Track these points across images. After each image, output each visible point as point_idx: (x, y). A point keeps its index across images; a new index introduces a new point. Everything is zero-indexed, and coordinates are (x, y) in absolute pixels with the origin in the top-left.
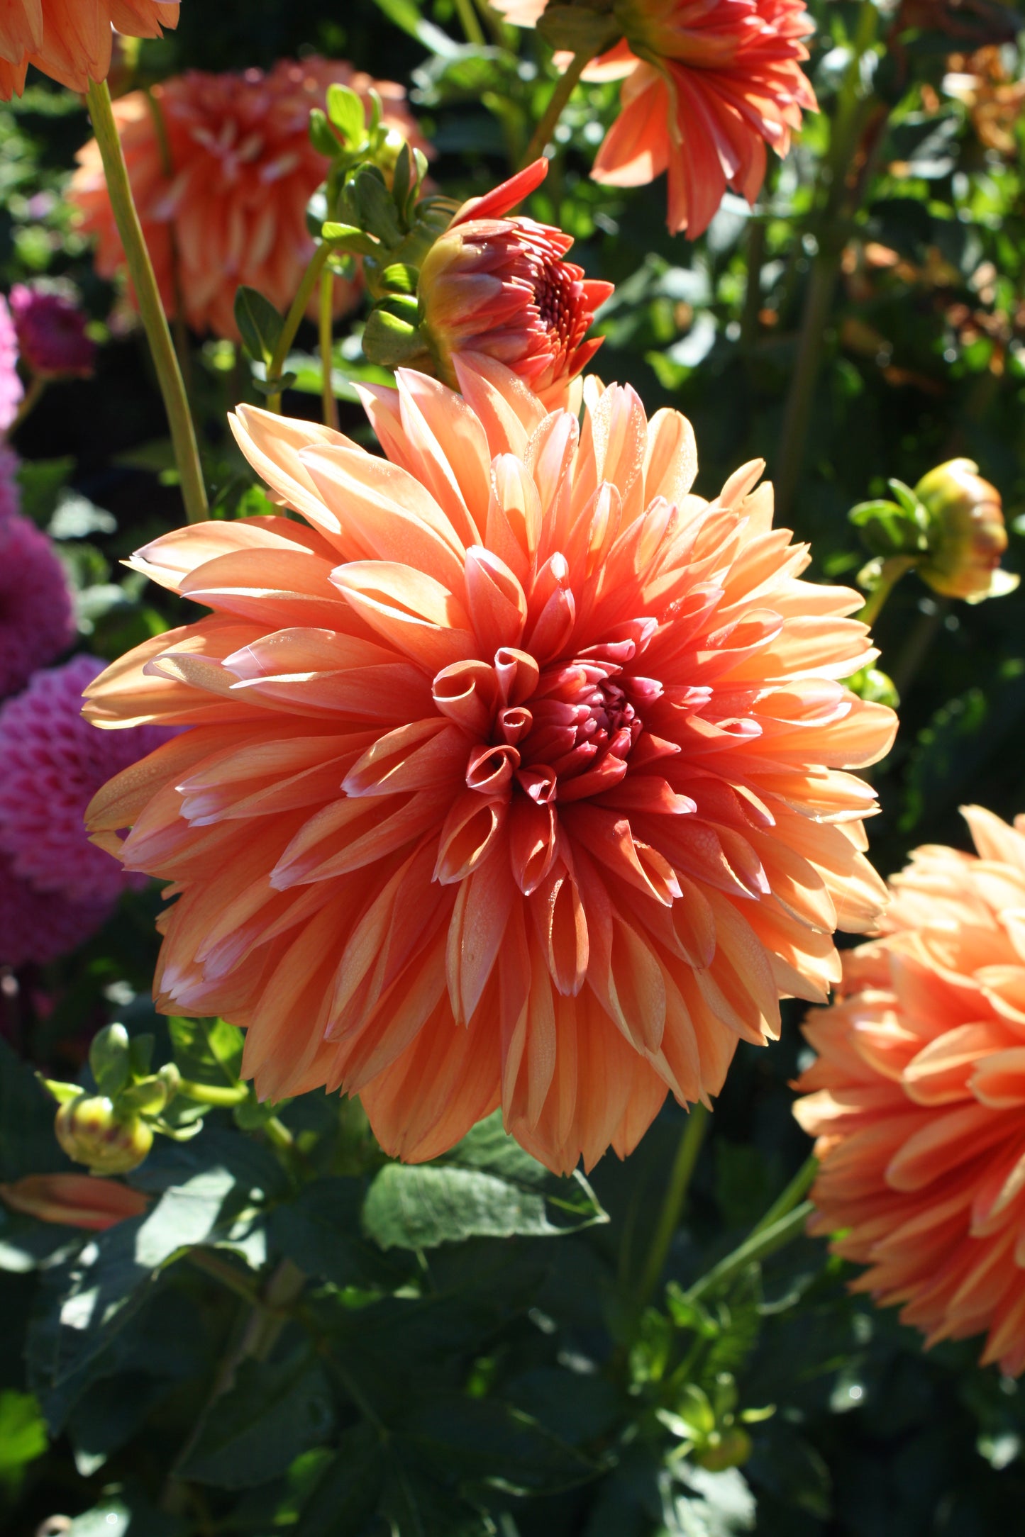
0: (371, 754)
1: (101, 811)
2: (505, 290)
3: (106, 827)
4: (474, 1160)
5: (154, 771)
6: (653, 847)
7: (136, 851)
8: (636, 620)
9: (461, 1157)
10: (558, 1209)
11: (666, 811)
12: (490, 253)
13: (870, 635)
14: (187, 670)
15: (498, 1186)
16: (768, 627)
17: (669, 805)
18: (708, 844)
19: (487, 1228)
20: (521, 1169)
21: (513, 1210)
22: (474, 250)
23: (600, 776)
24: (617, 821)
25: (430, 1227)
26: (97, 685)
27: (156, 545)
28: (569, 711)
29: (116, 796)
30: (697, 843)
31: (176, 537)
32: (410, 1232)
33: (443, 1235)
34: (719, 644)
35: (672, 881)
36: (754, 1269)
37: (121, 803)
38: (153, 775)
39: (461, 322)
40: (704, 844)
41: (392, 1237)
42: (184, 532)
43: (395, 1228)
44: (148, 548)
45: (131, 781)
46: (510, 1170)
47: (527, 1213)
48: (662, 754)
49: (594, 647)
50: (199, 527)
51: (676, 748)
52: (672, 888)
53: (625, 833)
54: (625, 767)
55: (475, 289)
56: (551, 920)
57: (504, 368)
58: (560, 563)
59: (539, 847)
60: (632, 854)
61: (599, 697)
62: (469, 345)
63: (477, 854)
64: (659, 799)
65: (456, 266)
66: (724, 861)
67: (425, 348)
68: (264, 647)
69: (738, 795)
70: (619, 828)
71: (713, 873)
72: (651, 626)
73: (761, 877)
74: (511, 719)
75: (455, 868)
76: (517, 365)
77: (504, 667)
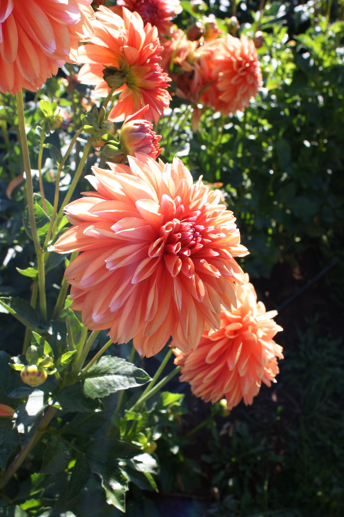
0: (154, 246)
1: (69, 274)
2: (146, 136)
3: (72, 278)
4: (112, 372)
5: (80, 263)
6: (212, 264)
7: (83, 283)
8: (194, 212)
9: (108, 372)
10: (139, 379)
11: (212, 256)
12: (141, 127)
13: (233, 215)
14: (99, 232)
15: (121, 377)
16: (218, 212)
17: (212, 254)
18: (220, 264)
19: (122, 388)
20: (126, 372)
21: (127, 382)
22: (137, 127)
23: (196, 249)
24: (200, 260)
25: (105, 391)
26: (57, 243)
27: (70, 205)
28: (188, 234)
29: (72, 270)
30: (217, 264)
31: (75, 202)
32: (100, 393)
33: (110, 392)
34: (210, 217)
35: (218, 272)
36: (144, 404)
37: (74, 271)
38: (80, 264)
39: (135, 145)
40: (219, 264)
41: (95, 396)
42: (77, 201)
43: (95, 393)
44: (67, 206)
45: (75, 266)
46: (123, 373)
47: (131, 382)
48: (207, 243)
49: (185, 219)
50: (81, 199)
51: (210, 241)
52: (218, 274)
53: (204, 262)
54: (203, 246)
55: (139, 136)
56: (194, 284)
57: (148, 155)
58: (179, 198)
59: (190, 267)
60: (208, 266)
61: (192, 230)
62: (139, 150)
63: (179, 269)
64: (209, 253)
65: (133, 131)
66: (225, 267)
67: (122, 153)
68: (120, 223)
69: (223, 252)
70: (202, 261)
71: (222, 270)
72: (199, 213)
73: (232, 270)
74: (179, 236)
75: (174, 273)
76: (150, 154)
77: (175, 223)
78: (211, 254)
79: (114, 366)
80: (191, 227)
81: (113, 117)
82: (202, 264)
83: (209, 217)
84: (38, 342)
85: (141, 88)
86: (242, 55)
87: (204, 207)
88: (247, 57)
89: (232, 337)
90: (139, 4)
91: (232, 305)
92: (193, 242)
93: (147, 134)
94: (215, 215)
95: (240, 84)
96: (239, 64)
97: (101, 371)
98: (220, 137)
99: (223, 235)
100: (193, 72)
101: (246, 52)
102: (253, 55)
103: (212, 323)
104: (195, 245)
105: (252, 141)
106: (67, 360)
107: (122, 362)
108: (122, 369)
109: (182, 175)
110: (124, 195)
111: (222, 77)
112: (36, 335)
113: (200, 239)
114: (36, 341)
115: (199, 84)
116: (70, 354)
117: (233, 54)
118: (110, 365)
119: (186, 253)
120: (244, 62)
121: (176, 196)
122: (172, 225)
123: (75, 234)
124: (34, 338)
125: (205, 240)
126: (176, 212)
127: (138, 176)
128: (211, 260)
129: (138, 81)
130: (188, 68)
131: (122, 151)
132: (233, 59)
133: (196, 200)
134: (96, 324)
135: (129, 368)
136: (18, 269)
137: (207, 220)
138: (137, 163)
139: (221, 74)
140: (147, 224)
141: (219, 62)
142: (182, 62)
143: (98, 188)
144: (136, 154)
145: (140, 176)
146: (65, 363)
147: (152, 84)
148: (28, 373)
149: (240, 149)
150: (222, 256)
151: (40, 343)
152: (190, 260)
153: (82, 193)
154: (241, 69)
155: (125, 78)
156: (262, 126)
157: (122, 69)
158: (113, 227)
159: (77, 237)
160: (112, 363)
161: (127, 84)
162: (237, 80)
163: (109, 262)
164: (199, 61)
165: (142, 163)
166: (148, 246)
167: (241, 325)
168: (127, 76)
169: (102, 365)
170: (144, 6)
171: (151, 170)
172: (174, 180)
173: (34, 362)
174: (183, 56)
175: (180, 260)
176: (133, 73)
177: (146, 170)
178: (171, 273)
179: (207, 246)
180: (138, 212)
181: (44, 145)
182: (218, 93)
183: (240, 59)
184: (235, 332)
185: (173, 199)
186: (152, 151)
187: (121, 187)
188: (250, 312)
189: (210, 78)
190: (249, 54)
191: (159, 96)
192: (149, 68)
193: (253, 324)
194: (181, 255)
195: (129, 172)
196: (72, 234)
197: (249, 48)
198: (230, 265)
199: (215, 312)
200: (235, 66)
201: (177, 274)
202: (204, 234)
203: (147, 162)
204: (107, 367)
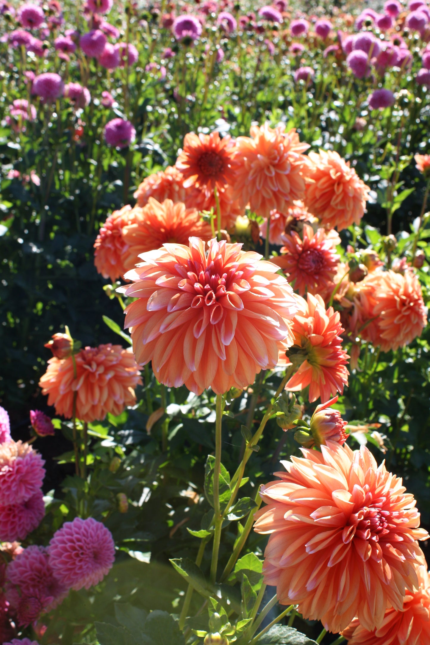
0: (348, 533)
2: (336, 426)
6: (397, 549)
8: (380, 498)
11: (397, 541)
12: (332, 417)
14: (299, 518)
16: (401, 497)
17: (398, 539)
20: (298, 642)
23: (383, 534)
24: (386, 544)
28: (375, 520)
29: (271, 550)
35: (402, 556)
37: (273, 551)
38: (278, 544)
39: (326, 433)
40: (403, 548)
45: (274, 546)
48: (392, 528)
49: (372, 504)
51: (395, 526)
52: (402, 558)
53: (390, 546)
54: (389, 531)
55: (330, 426)
56: (382, 568)
57: (337, 443)
58: (367, 486)
59: (378, 551)
60: (393, 551)
61: (378, 516)
62: (329, 438)
63: (369, 554)
64: (394, 538)
65: (324, 421)
66: (408, 551)
67: (313, 439)
68: (318, 512)
69: (406, 536)
70: (388, 545)
71: (406, 555)
72: (384, 499)
73: (414, 554)
74: (368, 523)
75: (365, 558)
76: (339, 442)
77: (365, 511)
78: (396, 539)
79: (285, 636)
80: (378, 513)
81: (291, 386)
82: (388, 548)
83: (393, 502)
84: (215, 608)
85: (322, 366)
86: (406, 294)
87: (388, 493)
88: (412, 295)
89: (404, 610)
90: (304, 255)
91: (414, 586)
92: (380, 528)
93: (337, 424)
94: (398, 500)
95: (403, 324)
96: (403, 303)
97: (272, 640)
98: (375, 365)
99: (406, 520)
100: (353, 308)
101: (410, 290)
102: (417, 294)
103: (395, 602)
104: (382, 530)
105: (410, 364)
106: (242, 628)
107: (293, 632)
108: (294, 639)
109: (368, 461)
110: (319, 483)
111: (384, 315)
112: (213, 601)
113: (386, 525)
114: (213, 607)
115: (358, 320)
116: (246, 621)
117: (396, 292)
118: (281, 634)
119: (374, 538)
120: (408, 300)
121: (365, 484)
122: (362, 514)
123: (273, 516)
124: (211, 603)
125: (390, 525)
126: (366, 500)
127: (332, 466)
128: (396, 544)
129: (320, 359)
130: (347, 304)
131: (313, 437)
132: (396, 298)
133: (380, 486)
134: (290, 600)
135: (301, 639)
136: (188, 529)
137: (391, 505)
138: (329, 452)
139: (383, 313)
140: (340, 512)
141: (381, 299)
142: (342, 299)
143: (292, 472)
144: (327, 442)
145: (332, 464)
146: (240, 630)
147: (332, 363)
148: (212, 640)
149: (396, 375)
150: (407, 541)
151: (217, 608)
152: (378, 545)
153: (275, 474)
154: (405, 308)
155: (307, 356)
156: (422, 347)
157: (304, 348)
158: (312, 515)
159: (274, 518)
160: (282, 632)
161: (308, 360)
162: (400, 319)
163: (308, 546)
164: (359, 297)
165: (333, 451)
166: (340, 531)
167: (412, 598)
168: (310, 354)
169: (273, 633)
170: (309, 257)
171: (341, 459)
172: (363, 469)
173: (217, 630)
174: (342, 293)
175: (370, 546)
176: (316, 353)
177: (337, 458)
178: (363, 557)
179: (393, 531)
180: (332, 500)
181: (224, 412)
182: (380, 331)
183: (404, 298)
184: (406, 605)
185: (362, 487)
186: (341, 439)
187: (315, 474)
188: (422, 584)
189: (370, 314)
190: (413, 292)
191: (338, 373)
192: (332, 350)
193: (424, 597)
194: (370, 541)
195: (323, 462)
196: (270, 515)
197: (413, 285)
198: (413, 549)
199: (400, 594)
200: (398, 306)
201: (367, 559)
202: (389, 519)
203: (338, 450)
204: (278, 636)
